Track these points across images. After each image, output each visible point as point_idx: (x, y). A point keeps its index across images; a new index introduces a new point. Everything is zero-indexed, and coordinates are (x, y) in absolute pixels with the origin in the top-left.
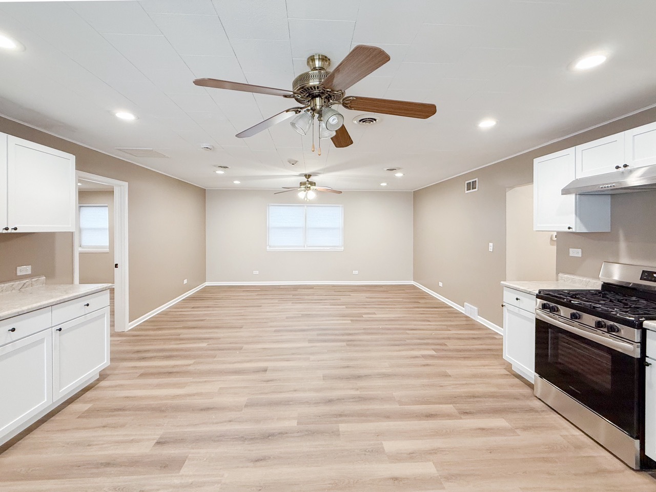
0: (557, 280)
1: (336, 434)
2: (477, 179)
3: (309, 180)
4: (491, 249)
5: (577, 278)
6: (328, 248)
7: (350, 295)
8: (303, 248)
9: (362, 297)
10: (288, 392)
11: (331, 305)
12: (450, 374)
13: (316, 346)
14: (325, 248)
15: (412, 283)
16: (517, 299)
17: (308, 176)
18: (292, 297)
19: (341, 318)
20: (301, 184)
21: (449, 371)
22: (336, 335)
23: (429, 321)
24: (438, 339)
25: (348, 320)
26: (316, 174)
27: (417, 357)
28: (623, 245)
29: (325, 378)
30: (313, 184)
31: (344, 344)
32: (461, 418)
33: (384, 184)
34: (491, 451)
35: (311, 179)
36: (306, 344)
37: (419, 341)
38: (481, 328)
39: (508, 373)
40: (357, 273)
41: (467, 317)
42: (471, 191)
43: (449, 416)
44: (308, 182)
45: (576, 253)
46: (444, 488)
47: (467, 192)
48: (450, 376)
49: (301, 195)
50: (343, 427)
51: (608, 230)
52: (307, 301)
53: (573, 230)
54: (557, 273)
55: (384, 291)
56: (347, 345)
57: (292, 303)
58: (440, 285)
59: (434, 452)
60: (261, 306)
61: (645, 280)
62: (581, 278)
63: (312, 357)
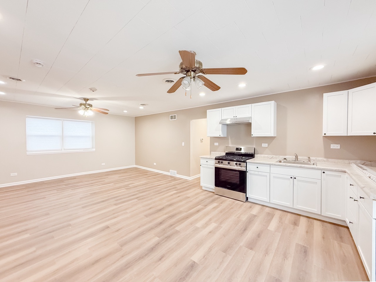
0: (211, 154)
1: (177, 232)
2: (176, 115)
3: (87, 102)
4: (183, 145)
5: (217, 153)
6: (82, 150)
7: (107, 178)
8: (61, 151)
9: (116, 177)
10: (136, 229)
11: (102, 185)
12: (189, 196)
13: (122, 206)
14: (80, 150)
15: (135, 166)
16: (207, 162)
17: (86, 100)
18: (65, 186)
19: (117, 190)
20: (81, 104)
21: (188, 196)
22: (126, 198)
23: (160, 181)
24: (171, 186)
25: (124, 189)
26: (92, 99)
27: (172, 195)
28: (230, 141)
29: (146, 216)
30: (91, 106)
31: (136, 200)
32: (206, 208)
33: (125, 111)
34: (221, 212)
35: (88, 102)
36: (115, 207)
37: (166, 189)
38: (180, 179)
39: (202, 190)
40: (104, 165)
41: (171, 176)
42: (173, 119)
43: (202, 209)
44: (86, 103)
45: (216, 144)
46: (222, 227)
47: (170, 120)
48: (189, 197)
49: (81, 112)
50: (178, 228)
51: (226, 136)
52: (81, 187)
53: (221, 136)
54: (211, 152)
55: (123, 173)
56: (139, 200)
57: (72, 190)
58: (154, 164)
59: (210, 220)
60: (45, 198)
61: (237, 150)
62: (218, 152)
63: (128, 211)
